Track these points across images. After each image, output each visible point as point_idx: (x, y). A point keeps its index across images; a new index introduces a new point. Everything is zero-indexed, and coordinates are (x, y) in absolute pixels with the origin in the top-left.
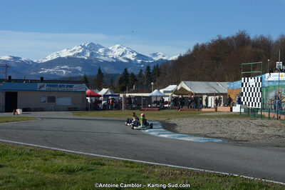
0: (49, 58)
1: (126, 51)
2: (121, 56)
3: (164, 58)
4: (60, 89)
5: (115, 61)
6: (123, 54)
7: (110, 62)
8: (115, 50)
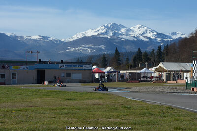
0: (75, 38)
1: (146, 31)
2: (141, 35)
3: (183, 37)
5: (136, 40)
6: (144, 33)
7: (131, 41)
8: (136, 29)
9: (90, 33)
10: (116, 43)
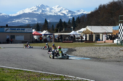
0: (18, 14)
1: (62, 9)
2: (59, 12)
4: (18, 31)
5: (56, 15)
6: (61, 11)
7: (53, 16)
8: (56, 8)
9: (27, 11)
10: (44, 17)
